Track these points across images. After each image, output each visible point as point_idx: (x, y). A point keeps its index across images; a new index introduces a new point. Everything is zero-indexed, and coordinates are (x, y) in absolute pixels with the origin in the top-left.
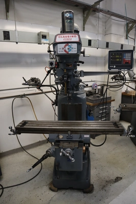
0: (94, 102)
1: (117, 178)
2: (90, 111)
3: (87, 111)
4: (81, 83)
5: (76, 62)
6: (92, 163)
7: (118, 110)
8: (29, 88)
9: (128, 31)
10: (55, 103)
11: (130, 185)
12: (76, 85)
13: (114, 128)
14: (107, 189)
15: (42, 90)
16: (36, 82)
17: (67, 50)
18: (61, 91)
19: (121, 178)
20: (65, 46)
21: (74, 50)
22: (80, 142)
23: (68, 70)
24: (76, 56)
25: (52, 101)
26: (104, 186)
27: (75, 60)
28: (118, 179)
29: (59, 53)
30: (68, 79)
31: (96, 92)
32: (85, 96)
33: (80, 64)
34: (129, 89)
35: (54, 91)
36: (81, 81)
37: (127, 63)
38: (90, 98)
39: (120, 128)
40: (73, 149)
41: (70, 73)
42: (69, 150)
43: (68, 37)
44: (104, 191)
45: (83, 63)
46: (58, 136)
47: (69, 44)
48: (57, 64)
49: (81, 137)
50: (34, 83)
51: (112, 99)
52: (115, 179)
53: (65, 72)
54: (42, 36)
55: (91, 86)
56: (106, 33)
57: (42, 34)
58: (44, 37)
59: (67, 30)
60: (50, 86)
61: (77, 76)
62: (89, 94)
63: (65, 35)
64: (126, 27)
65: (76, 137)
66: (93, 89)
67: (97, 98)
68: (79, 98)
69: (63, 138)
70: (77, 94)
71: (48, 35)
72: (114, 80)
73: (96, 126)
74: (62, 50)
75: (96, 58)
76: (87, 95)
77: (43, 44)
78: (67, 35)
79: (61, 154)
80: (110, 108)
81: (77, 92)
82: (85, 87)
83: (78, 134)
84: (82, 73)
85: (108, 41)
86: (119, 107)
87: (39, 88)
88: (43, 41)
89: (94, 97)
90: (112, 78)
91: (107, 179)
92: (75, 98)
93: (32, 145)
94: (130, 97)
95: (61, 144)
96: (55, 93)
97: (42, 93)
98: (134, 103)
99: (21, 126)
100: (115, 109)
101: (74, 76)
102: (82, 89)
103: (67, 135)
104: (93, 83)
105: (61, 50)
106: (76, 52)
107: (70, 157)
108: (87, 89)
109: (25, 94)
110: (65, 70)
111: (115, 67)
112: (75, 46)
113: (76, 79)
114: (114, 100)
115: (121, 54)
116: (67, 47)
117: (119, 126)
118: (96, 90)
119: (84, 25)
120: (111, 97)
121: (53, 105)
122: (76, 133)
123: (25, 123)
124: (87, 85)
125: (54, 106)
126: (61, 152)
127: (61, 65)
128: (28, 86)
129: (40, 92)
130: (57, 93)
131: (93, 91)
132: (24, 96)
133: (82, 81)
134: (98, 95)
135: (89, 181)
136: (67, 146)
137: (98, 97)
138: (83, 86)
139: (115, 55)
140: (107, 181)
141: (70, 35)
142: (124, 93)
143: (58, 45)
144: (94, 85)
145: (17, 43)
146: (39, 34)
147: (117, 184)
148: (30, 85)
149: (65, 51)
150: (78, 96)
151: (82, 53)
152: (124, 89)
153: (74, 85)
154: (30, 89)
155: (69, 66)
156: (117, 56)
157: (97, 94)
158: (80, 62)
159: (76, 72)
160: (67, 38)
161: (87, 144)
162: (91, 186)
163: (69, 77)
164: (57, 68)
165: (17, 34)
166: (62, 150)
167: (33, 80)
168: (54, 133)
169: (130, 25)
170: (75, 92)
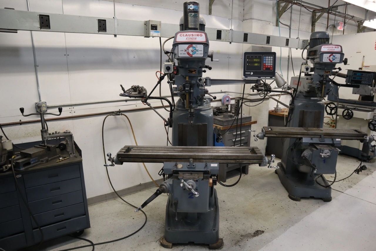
0: (225, 124)
1: (257, 231)
2: (219, 135)
3: (214, 135)
4: (206, 95)
5: (201, 67)
6: (221, 214)
7: (260, 135)
8: (126, 101)
9: (279, 14)
10: (169, 123)
11: (275, 240)
12: (200, 97)
13: (250, 154)
14: (242, 244)
15: (149, 105)
16: (140, 92)
17: (191, 53)
18: (178, 106)
19: (263, 232)
20: (189, 47)
21: (199, 52)
22: (205, 173)
23: (191, 78)
24: (201, 60)
25: (164, 119)
26: (239, 241)
27: (200, 65)
28: (257, 233)
29: (180, 55)
30: (190, 89)
31: (227, 109)
32: (212, 114)
33: (207, 70)
34: (281, 106)
35: (167, 106)
36: (206, 92)
37: (268, 69)
38: (219, 118)
39: (258, 154)
40: (197, 181)
41: (193, 82)
42: (191, 182)
43: (193, 35)
44: (238, 247)
45: (210, 68)
46: (176, 165)
47: (194, 45)
48: (177, 69)
49: (206, 166)
50: (136, 93)
51: (253, 120)
52: (254, 233)
53: (187, 79)
54: (152, 26)
55: (220, 100)
56: (245, 17)
57: (151, 23)
58: (154, 28)
59: (190, 26)
60: (161, 98)
61: (202, 86)
62: (218, 111)
63: (188, 34)
64: (275, 8)
65: (200, 166)
66: (223, 104)
67: (230, 119)
68: (203, 115)
69: (182, 167)
70: (200, 110)
71: (160, 25)
72: (256, 91)
73: (227, 152)
74: (184, 52)
75: (228, 56)
76: (215, 114)
77: (151, 38)
78: (191, 33)
79: (182, 185)
80: (250, 133)
81: (201, 107)
82: (211, 101)
83: (202, 162)
84: (208, 81)
85: (246, 32)
86: (262, 131)
87: (145, 101)
88: (152, 33)
89: (224, 117)
90: (253, 88)
91: (243, 233)
92: (198, 116)
93: (129, 189)
94: (281, 117)
95: (181, 175)
96: (169, 109)
97: (151, 108)
98: (286, 126)
99: (124, 152)
100: (256, 133)
101: (198, 85)
102: (207, 103)
103: (188, 164)
104: (223, 94)
105: (182, 52)
106: (202, 55)
107: (193, 191)
108: (214, 104)
109: (121, 110)
110: (187, 78)
111: (252, 73)
112: (201, 47)
113: (201, 89)
114: (255, 122)
115: (260, 58)
116: (191, 49)
117: (257, 152)
118: (227, 105)
119: (210, 5)
120: (251, 117)
121: (165, 125)
122: (200, 162)
123: (128, 149)
124: (215, 98)
125: (167, 127)
126: (181, 183)
127: (181, 71)
128: (128, 98)
129: (147, 106)
130: (171, 109)
131: (224, 108)
132: (119, 113)
133: (209, 92)
134: (231, 114)
135: (217, 233)
136: (188, 177)
137: (231, 116)
138: (209, 99)
139: (252, 58)
140: (242, 236)
141: (194, 34)
142: (273, 111)
143: (180, 46)
144: (224, 98)
145: (115, 36)
146: (146, 23)
147: (256, 238)
148: (130, 97)
149: (188, 53)
150: (202, 113)
151: (209, 56)
152: (272, 105)
153: (198, 97)
154: (129, 103)
155: (192, 72)
156: (255, 60)
157: (230, 112)
158: (207, 67)
159: (200, 80)
160: (191, 37)
161: (214, 175)
162: (220, 241)
163: (192, 86)
164: (176, 74)
165: (116, 24)
166: (182, 181)
167: (135, 89)
168: (170, 161)
169: (283, 4)
170: (198, 108)
